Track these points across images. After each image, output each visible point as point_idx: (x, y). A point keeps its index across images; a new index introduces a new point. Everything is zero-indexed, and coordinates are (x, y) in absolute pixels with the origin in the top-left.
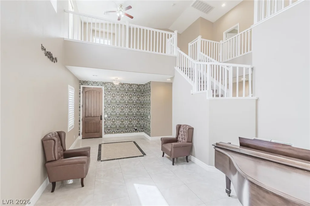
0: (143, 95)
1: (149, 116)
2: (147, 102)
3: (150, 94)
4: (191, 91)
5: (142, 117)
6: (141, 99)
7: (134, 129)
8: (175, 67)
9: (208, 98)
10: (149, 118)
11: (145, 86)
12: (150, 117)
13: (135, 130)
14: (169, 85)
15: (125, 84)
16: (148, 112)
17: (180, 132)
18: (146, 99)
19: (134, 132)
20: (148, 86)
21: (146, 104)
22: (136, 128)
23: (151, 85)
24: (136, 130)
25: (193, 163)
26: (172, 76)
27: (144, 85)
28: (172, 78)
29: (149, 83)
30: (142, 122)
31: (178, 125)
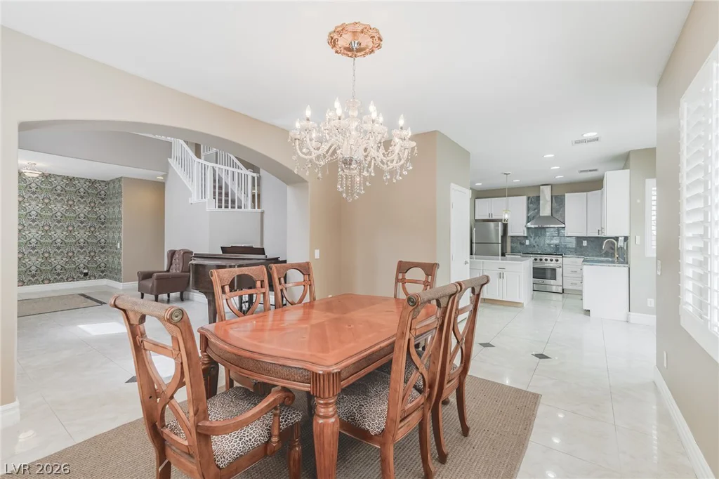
0: (105, 203)
1: (119, 244)
2: (114, 217)
3: (120, 202)
4: (190, 199)
5: (103, 248)
6: (101, 211)
7: (81, 273)
8: (169, 160)
9: (207, 209)
10: (119, 247)
11: (109, 183)
12: (121, 244)
13: (82, 276)
14: (160, 187)
15: (55, 176)
16: (116, 237)
17: (174, 261)
18: (111, 212)
19: (78, 279)
20: (117, 186)
21: (111, 221)
22: (85, 271)
23: (122, 185)
24: (86, 274)
25: (192, 300)
26: (164, 173)
27: (107, 183)
28: (165, 176)
29: (119, 180)
30: (101, 259)
31: (170, 251)
